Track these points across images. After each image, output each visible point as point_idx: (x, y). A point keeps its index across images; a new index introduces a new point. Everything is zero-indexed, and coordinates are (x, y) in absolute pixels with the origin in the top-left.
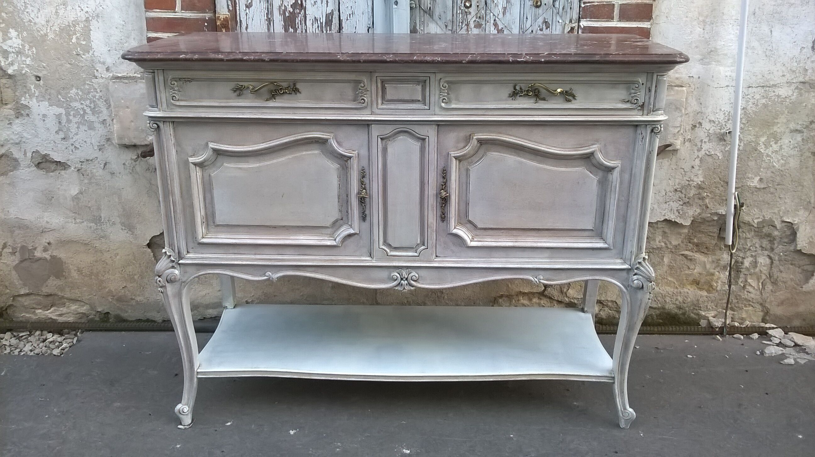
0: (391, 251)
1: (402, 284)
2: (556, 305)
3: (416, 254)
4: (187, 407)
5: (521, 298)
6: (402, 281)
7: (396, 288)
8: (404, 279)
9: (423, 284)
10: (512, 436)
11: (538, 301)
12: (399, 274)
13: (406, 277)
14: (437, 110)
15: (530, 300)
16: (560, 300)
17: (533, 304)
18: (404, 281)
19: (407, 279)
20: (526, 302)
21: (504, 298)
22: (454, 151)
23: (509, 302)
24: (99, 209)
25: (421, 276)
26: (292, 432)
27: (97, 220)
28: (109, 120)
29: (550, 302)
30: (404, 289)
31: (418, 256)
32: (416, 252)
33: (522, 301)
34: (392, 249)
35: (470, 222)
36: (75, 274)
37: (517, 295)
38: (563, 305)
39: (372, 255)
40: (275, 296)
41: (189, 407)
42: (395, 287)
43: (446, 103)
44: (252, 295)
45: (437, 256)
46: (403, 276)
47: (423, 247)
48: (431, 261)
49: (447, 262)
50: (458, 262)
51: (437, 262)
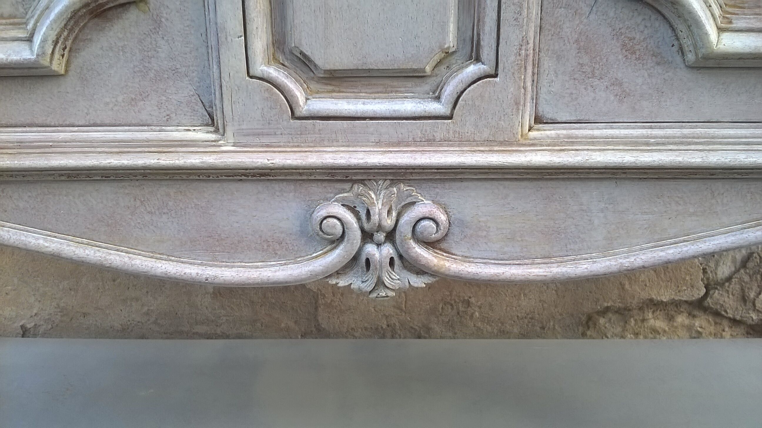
0: (309, 95)
1: (368, 261)
2: (727, 329)
3: (436, 108)
5: (650, 315)
6: (371, 249)
7: (342, 282)
8: (381, 237)
9: (466, 259)
11: (687, 322)
12: (353, 210)
13: (389, 223)
15: (671, 319)
16: (738, 318)
17: (676, 327)
18: (379, 245)
19: (391, 236)
20: (660, 324)
21: (610, 315)
23: (622, 324)
25: (462, 223)
29: (716, 323)
30: (380, 283)
31: (450, 117)
32: (438, 99)
33: (652, 322)
34: (314, 86)
37: (641, 309)
38: (741, 330)
39: (218, 116)
40: (85, 315)
42: (339, 273)
44: (35, 311)
45: (539, 120)
46: (375, 218)
48: (511, 144)
49: (593, 144)
50: (648, 144)
51: (541, 145)
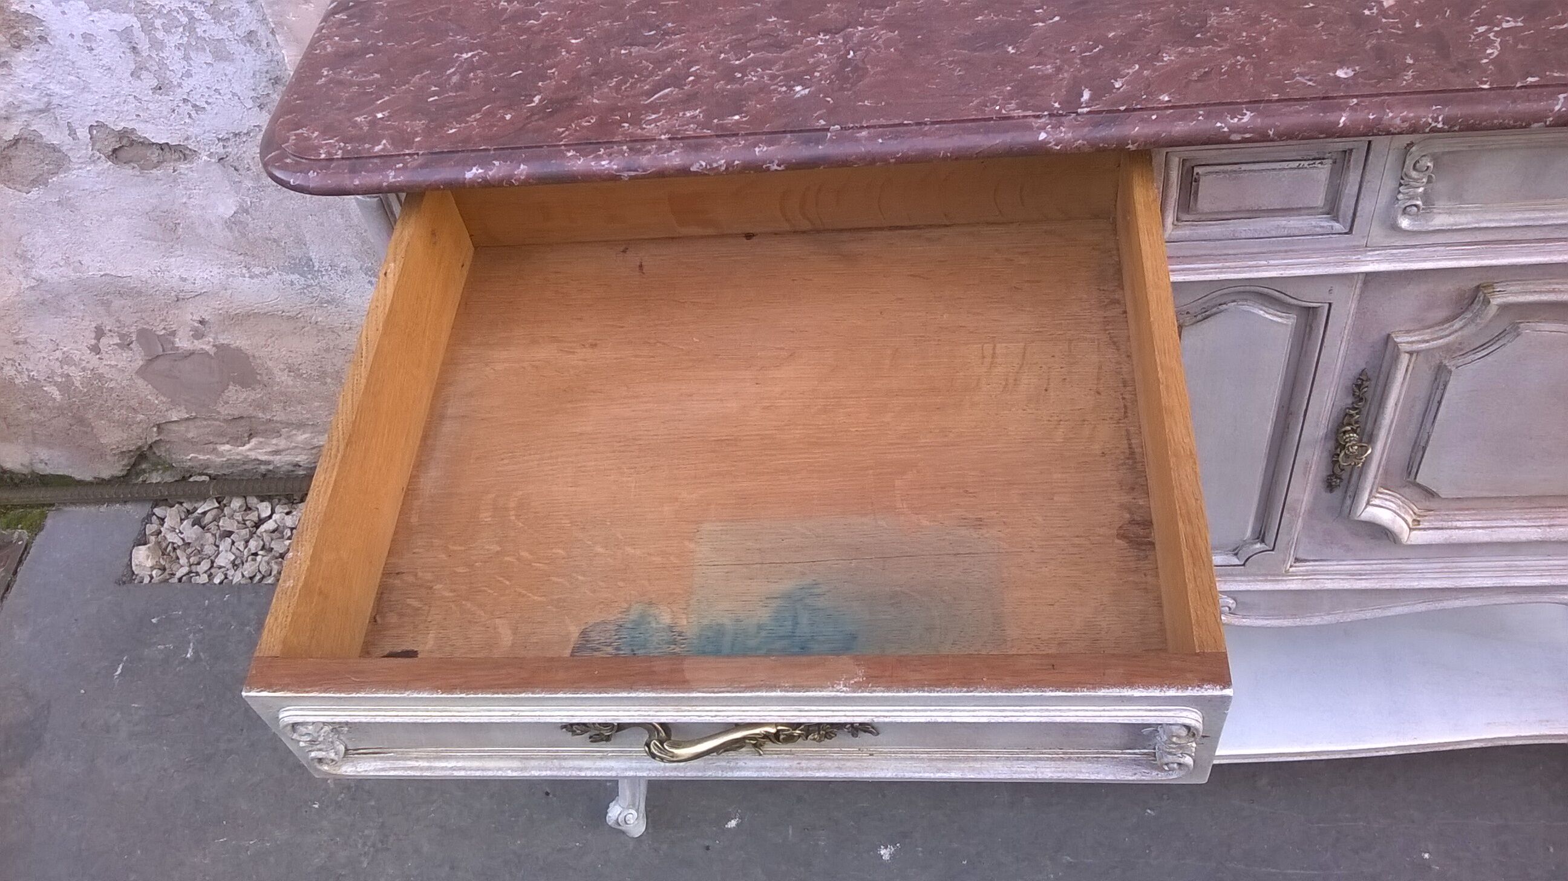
3: (1235, 561)
4: (633, 812)
10: (1426, 856)
14: (1377, 234)
22: (1408, 332)
24: (300, 242)
26: (885, 853)
27: (304, 266)
28: (262, 32)
31: (1244, 566)
35: (1419, 486)
36: (283, 378)
41: (637, 811)
43: (1414, 217)
45: (1297, 560)
47: (1258, 546)
48: (1279, 575)
49: (1328, 574)
50: (1360, 575)
51: (1296, 576)
